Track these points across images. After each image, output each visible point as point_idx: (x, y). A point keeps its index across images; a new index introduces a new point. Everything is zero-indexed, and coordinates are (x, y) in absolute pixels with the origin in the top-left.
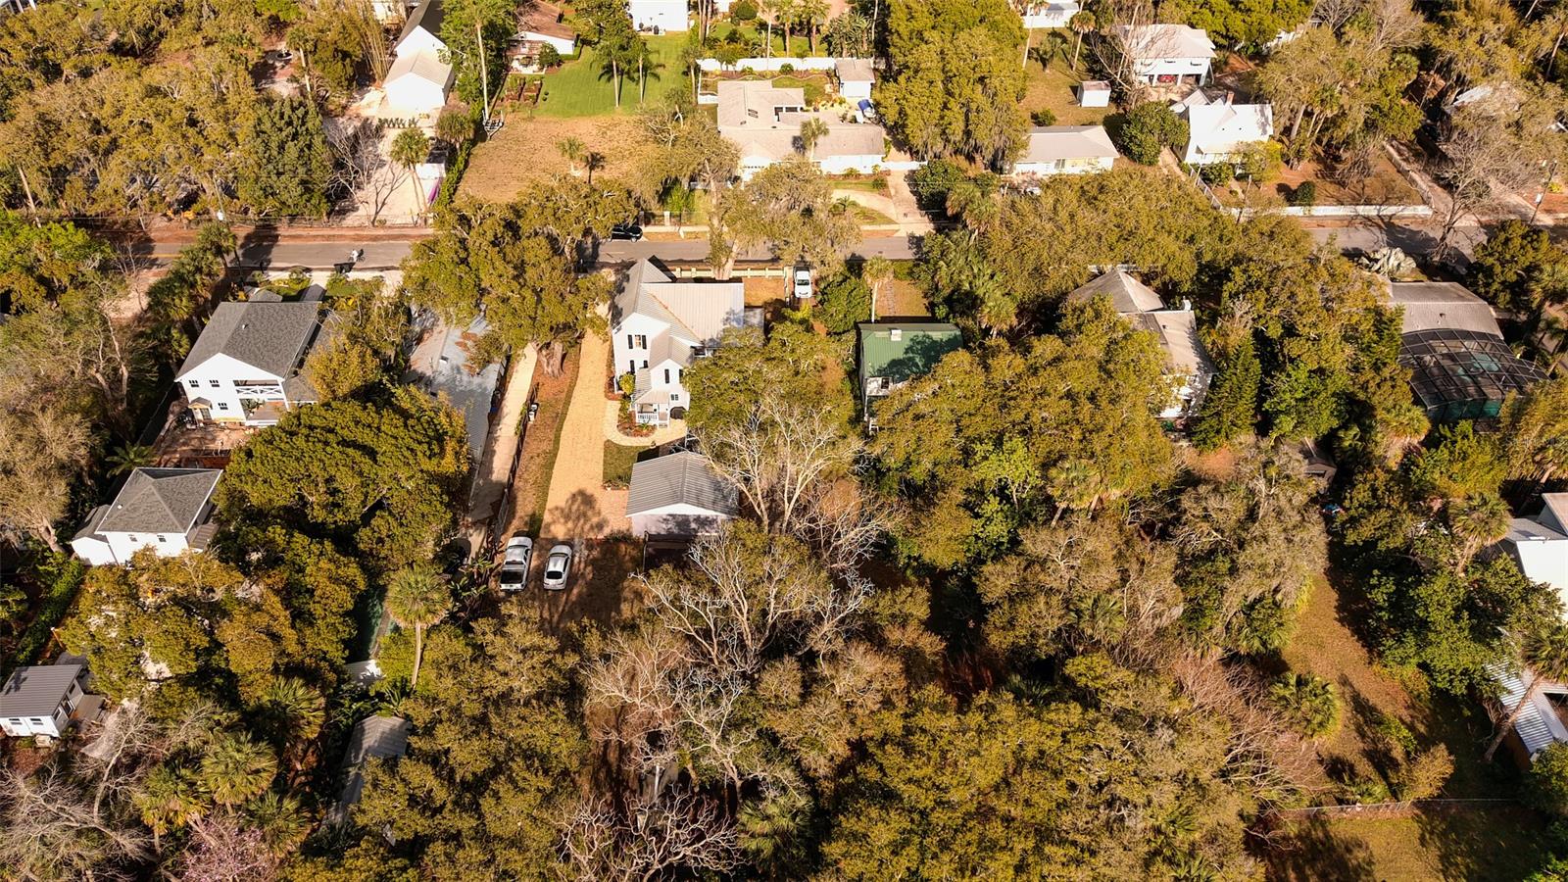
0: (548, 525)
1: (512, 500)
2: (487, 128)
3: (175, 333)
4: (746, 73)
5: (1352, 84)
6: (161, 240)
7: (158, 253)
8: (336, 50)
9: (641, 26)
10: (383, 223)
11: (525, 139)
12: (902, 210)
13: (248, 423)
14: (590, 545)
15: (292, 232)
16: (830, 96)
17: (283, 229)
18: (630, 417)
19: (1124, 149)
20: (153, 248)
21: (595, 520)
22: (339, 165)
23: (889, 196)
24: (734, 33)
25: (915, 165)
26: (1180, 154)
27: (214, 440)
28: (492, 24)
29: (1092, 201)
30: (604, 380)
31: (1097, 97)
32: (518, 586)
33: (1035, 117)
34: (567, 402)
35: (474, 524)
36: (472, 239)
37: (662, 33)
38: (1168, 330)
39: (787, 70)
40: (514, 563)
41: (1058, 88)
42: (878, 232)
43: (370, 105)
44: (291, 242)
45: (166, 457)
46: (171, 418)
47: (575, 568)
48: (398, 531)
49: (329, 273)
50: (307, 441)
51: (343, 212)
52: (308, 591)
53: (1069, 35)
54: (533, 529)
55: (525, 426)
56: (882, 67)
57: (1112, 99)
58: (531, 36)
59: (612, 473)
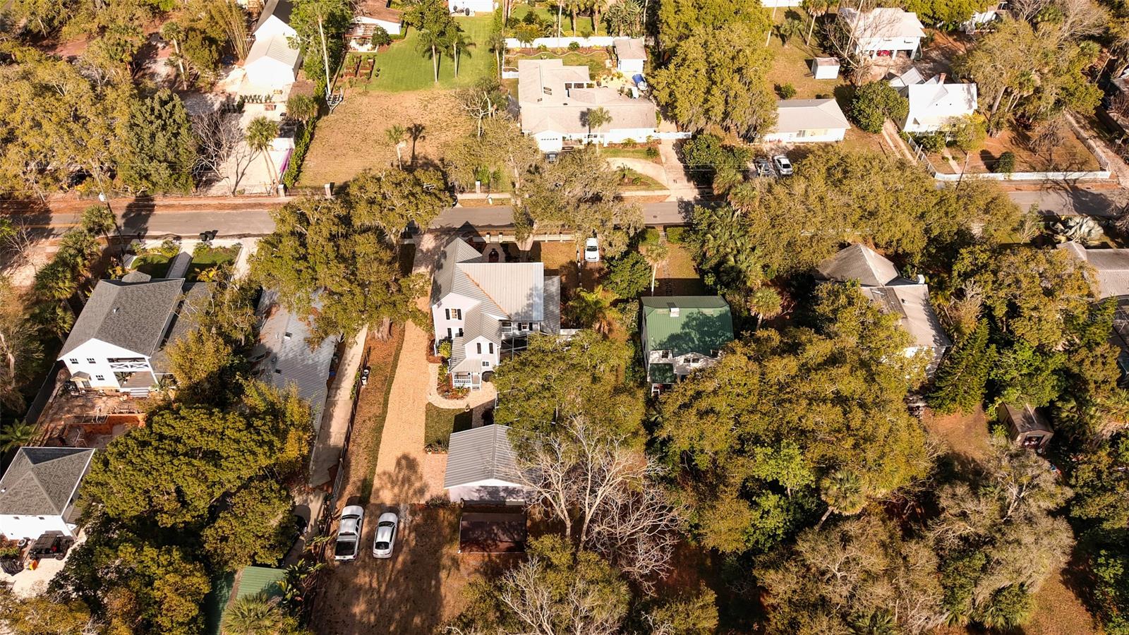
0: (378, 490)
1: (347, 466)
2: (329, 103)
3: (59, 312)
4: (542, 52)
5: (1046, 71)
6: (58, 211)
7: (56, 223)
8: (204, 39)
9: (455, 8)
10: (242, 192)
11: (361, 112)
12: (672, 176)
13: (122, 390)
14: (414, 510)
15: (167, 201)
16: (609, 70)
17: (159, 200)
18: (448, 379)
19: (853, 119)
20: (50, 219)
21: (417, 485)
22: (202, 150)
23: (660, 163)
24: (531, 14)
25: (681, 135)
26: (899, 123)
27: (93, 407)
28: (332, 15)
29: (837, 184)
30: (426, 343)
31: (828, 70)
32: (351, 557)
33: (778, 88)
34: (395, 366)
35: (314, 490)
36: (310, 235)
37: (471, 14)
38: (906, 304)
39: (574, 47)
40: (347, 534)
41: (795, 62)
42: (652, 198)
43: (235, 82)
44: (165, 212)
45: (52, 425)
46: (58, 385)
47: (400, 535)
48: (240, 529)
49: (196, 241)
50: (157, 454)
51: (209, 183)
52: (156, 602)
53: (802, 13)
54: (364, 497)
55: (358, 393)
56: (652, 43)
57: (840, 72)
58: (365, 20)
59: (434, 438)
